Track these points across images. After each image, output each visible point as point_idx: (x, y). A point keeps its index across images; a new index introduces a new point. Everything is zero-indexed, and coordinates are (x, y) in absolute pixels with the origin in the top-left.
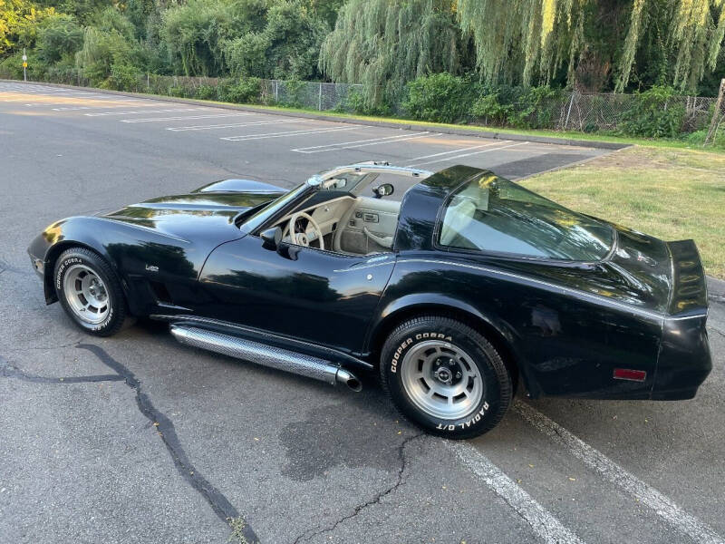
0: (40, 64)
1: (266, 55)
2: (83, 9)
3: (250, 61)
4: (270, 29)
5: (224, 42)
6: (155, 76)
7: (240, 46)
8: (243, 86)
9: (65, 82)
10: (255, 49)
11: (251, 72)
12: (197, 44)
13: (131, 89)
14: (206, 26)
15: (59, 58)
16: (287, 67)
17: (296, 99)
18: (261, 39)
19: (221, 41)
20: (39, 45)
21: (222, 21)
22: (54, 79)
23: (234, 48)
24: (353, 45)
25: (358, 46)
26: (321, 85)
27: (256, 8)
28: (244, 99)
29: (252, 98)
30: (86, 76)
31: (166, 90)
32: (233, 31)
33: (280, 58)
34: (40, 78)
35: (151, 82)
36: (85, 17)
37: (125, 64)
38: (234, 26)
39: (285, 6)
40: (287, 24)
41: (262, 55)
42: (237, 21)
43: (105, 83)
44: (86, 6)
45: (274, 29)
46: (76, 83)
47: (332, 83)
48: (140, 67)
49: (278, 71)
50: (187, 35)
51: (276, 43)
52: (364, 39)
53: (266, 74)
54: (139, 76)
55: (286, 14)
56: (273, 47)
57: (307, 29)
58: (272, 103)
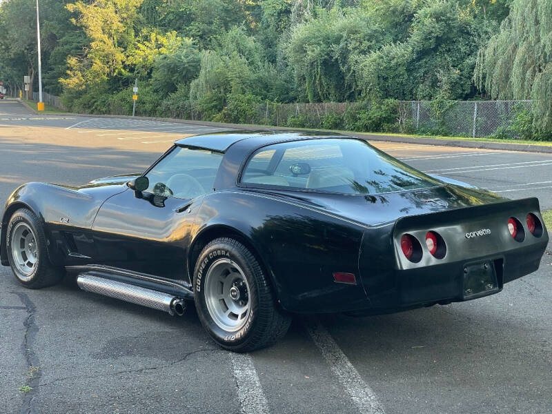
0: (155, 97)
1: (408, 70)
2: (210, 31)
3: (386, 79)
4: (416, 36)
5: (357, 57)
6: (275, 104)
7: (375, 60)
8: (375, 110)
9: (178, 116)
10: (393, 62)
11: (387, 94)
12: (325, 63)
13: (247, 121)
14: (337, 40)
15: (174, 90)
16: (435, 83)
17: (443, 124)
18: (400, 51)
19: (353, 57)
20: (155, 75)
21: (356, 32)
22: (167, 113)
23: (366, 65)
24: (521, 50)
25: (530, 49)
26: (476, 104)
27: (402, 12)
28: (377, 126)
29: (385, 125)
30: (199, 108)
31: (286, 121)
32: (369, 44)
33: (425, 73)
34: (152, 113)
35: (271, 112)
36: (210, 41)
37: (244, 93)
38: (370, 38)
39: (437, 6)
40: (438, 29)
41: (402, 70)
42: (376, 31)
43: (219, 116)
44: (213, 27)
45: (419, 37)
46: (189, 117)
47: (492, 101)
48: (261, 95)
49: (422, 89)
50: (313, 53)
51: (423, 53)
52: (538, 41)
53: (406, 94)
54: (257, 106)
55: (438, 17)
56: (419, 59)
57: (468, 33)
58: (411, 131)
